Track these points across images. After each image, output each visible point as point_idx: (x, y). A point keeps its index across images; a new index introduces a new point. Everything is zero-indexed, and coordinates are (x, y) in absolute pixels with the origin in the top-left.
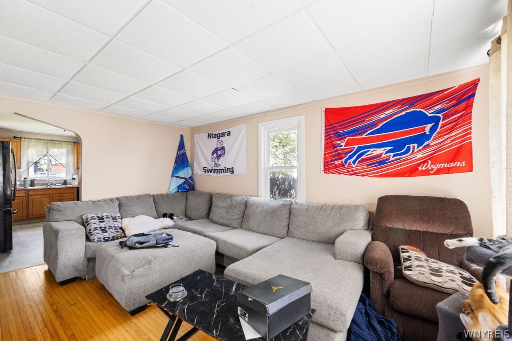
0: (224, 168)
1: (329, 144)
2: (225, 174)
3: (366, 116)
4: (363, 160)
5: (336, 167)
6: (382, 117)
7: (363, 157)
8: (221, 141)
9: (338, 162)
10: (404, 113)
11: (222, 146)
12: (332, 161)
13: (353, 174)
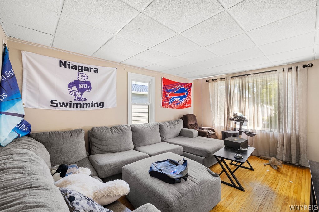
0: (91, 103)
1: (165, 94)
2: (91, 108)
3: (174, 86)
4: (174, 102)
5: (166, 104)
6: (178, 87)
7: (174, 101)
8: (84, 75)
9: (167, 102)
10: (181, 88)
11: (86, 80)
12: (165, 102)
13: (171, 108)
